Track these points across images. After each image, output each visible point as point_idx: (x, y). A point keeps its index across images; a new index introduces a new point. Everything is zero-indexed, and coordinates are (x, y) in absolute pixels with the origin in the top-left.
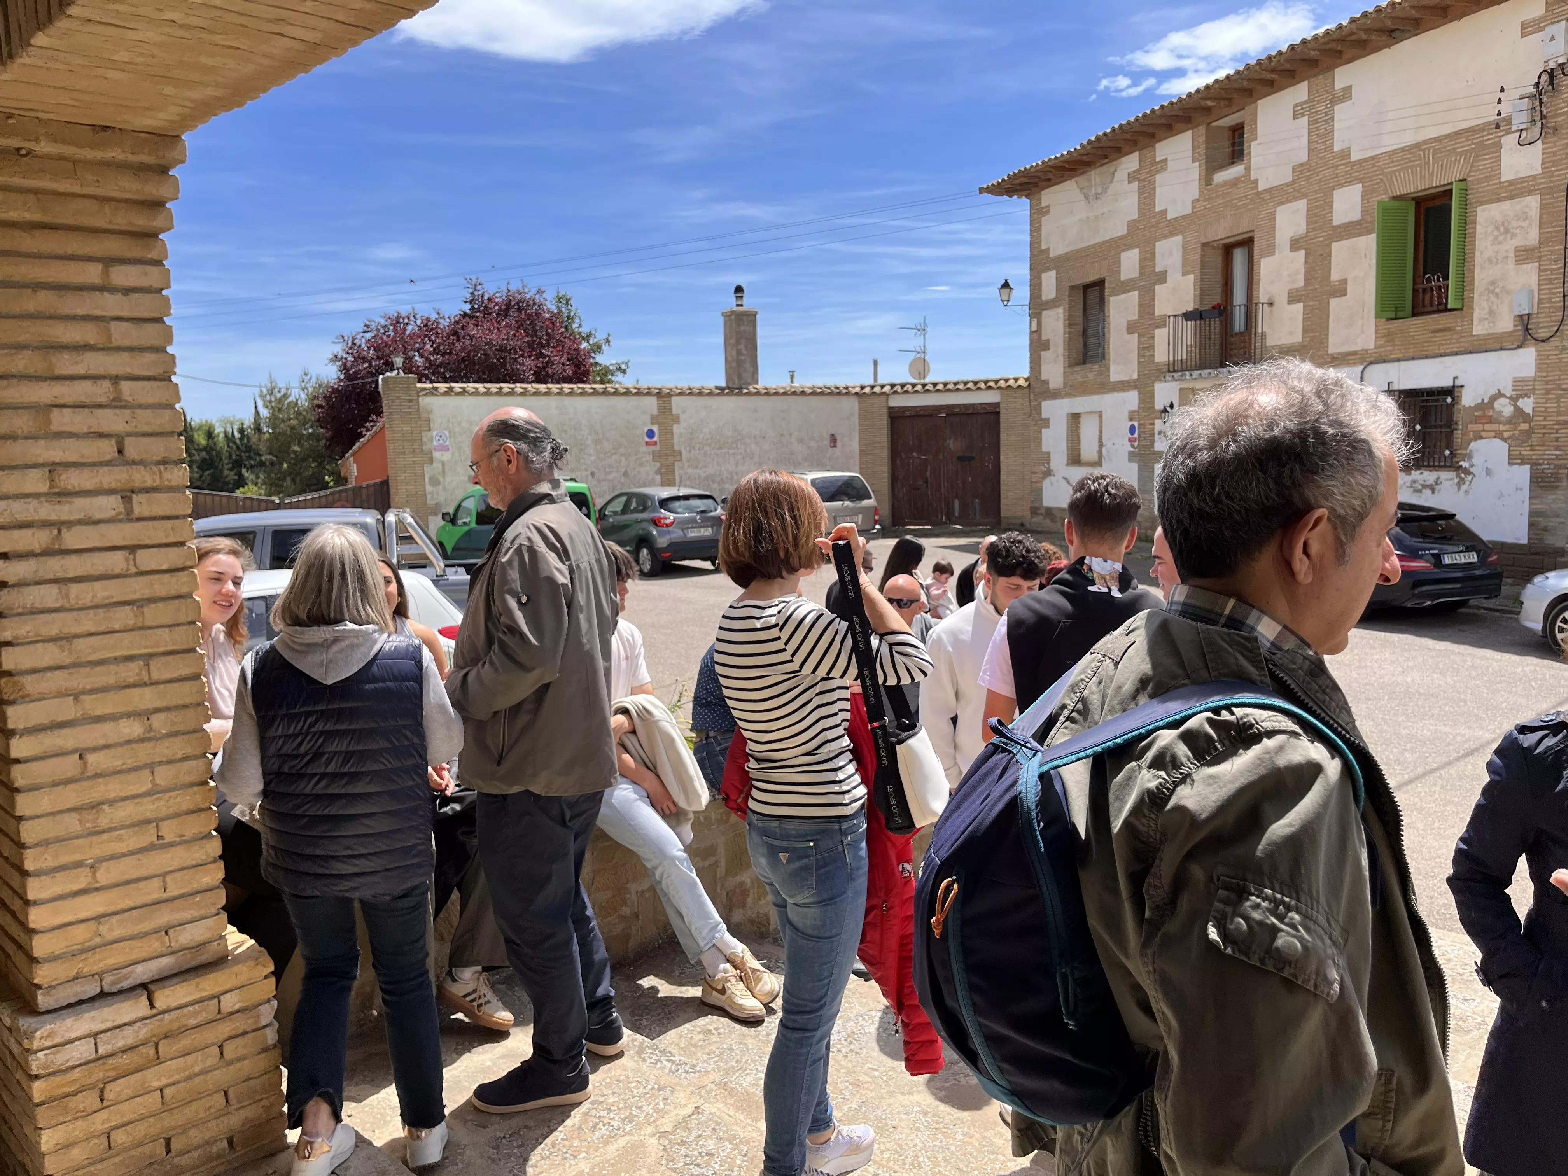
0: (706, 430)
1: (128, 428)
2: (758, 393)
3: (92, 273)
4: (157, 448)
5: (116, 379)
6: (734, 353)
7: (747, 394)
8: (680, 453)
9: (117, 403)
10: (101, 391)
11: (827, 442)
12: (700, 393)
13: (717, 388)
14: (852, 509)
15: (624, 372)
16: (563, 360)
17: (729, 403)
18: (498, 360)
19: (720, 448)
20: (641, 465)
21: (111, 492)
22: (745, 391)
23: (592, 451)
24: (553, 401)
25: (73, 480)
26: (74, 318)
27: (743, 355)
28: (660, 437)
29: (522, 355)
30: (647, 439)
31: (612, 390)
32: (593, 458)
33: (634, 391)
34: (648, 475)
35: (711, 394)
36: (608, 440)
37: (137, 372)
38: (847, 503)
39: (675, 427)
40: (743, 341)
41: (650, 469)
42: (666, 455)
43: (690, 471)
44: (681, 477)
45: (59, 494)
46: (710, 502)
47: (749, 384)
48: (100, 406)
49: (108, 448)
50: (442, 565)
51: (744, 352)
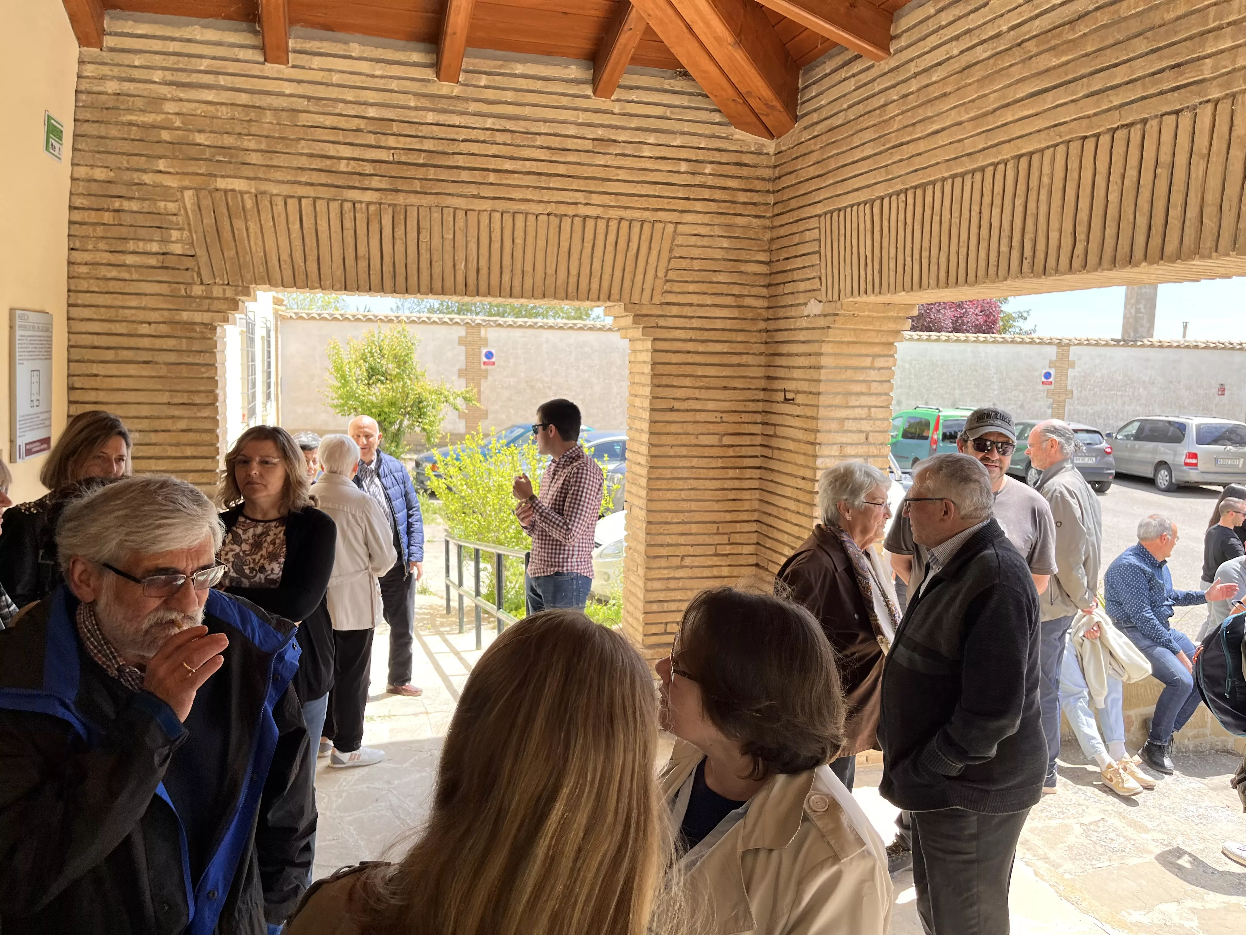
0: (1098, 374)
1: (871, 429)
2: (1152, 346)
3: (868, 362)
4: (881, 438)
5: (870, 407)
6: (1133, 311)
7: (1140, 346)
8: (1072, 392)
9: (869, 418)
10: (863, 412)
11: (1215, 390)
12: (1097, 344)
13: (1112, 340)
14: (1234, 453)
15: (1025, 319)
16: (977, 311)
17: (1122, 353)
18: (925, 311)
19: (1109, 390)
20: (1037, 400)
21: (860, 456)
22: (1139, 343)
23: (996, 387)
24: (969, 347)
25: (849, 450)
26: (858, 381)
27: (1141, 313)
28: (1055, 378)
29: (945, 308)
30: (1044, 380)
31: (1019, 340)
32: (996, 392)
33: (1038, 341)
34: (1040, 408)
35: (1107, 345)
36: (1010, 379)
37: (878, 404)
38: (1229, 447)
39: (1070, 370)
40: (1143, 302)
41: (1043, 403)
42: (1059, 393)
43: (1079, 407)
44: (1069, 411)
45: (842, 456)
46: (1096, 436)
47: (1145, 337)
48: (862, 419)
49: (863, 436)
50: (900, 473)
51: (1143, 310)
